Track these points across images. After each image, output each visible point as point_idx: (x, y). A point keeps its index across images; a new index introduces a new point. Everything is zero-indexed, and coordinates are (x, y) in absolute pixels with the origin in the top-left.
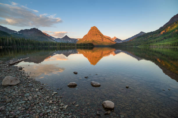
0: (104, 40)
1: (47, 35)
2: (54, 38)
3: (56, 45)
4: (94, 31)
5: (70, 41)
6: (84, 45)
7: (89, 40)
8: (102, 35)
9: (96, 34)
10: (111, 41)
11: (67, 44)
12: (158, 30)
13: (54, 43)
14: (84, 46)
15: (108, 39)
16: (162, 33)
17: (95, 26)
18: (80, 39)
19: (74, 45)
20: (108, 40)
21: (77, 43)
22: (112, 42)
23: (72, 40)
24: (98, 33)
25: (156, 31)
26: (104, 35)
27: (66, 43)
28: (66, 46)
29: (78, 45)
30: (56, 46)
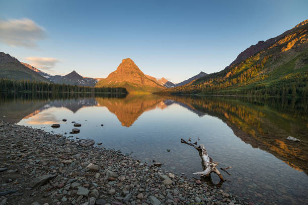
0: (146, 83)
1: (32, 69)
2: (46, 75)
3: (50, 90)
4: (128, 67)
5: (81, 83)
6: (109, 89)
7: (119, 82)
8: (141, 74)
9: (132, 73)
10: (157, 84)
11: (75, 88)
12: (222, 71)
13: (47, 84)
14: (109, 93)
15: (152, 81)
16: (228, 75)
17: (129, 59)
18: (102, 80)
19: (89, 89)
20: (152, 83)
21: (96, 86)
22: (158, 86)
23: (86, 81)
24: (134, 70)
25: (221, 72)
26: (145, 74)
27: (72, 86)
28: (72, 92)
29: (96, 90)
30: (50, 92)
